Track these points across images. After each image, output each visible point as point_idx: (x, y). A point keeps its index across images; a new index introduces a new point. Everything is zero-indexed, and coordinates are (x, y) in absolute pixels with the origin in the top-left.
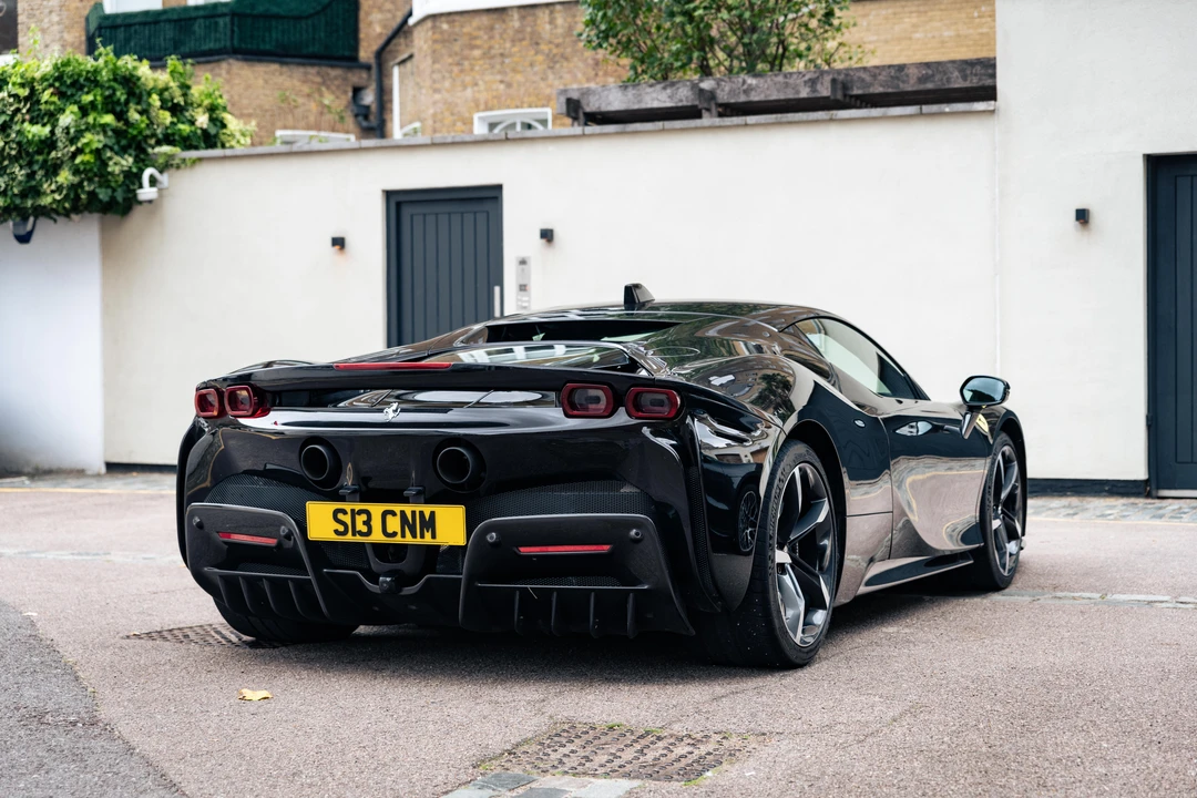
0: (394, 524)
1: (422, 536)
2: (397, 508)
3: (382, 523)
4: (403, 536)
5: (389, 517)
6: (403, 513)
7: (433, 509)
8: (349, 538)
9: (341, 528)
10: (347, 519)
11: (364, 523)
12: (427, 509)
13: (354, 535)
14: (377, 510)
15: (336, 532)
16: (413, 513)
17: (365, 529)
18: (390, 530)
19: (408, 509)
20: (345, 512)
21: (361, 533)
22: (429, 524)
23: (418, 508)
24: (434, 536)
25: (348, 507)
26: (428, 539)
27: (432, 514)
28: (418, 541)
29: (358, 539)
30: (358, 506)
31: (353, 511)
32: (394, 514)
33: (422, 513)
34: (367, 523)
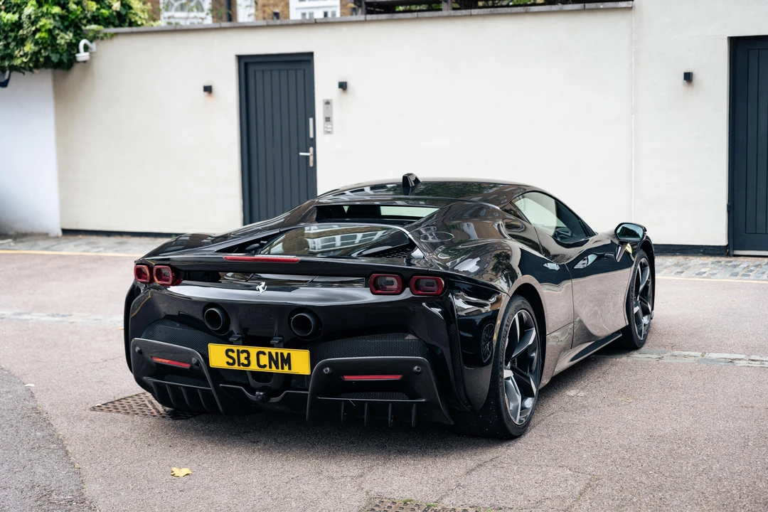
0: (264, 360)
1: (283, 368)
2: (266, 350)
3: (257, 359)
4: (270, 367)
5: (261, 356)
6: (270, 353)
7: (289, 352)
8: (236, 367)
9: (231, 361)
10: (235, 355)
11: (246, 358)
12: (285, 352)
13: (239, 365)
14: (253, 350)
15: (228, 363)
16: (277, 353)
17: (246, 362)
18: (262, 364)
19: (273, 351)
20: (233, 351)
21: (243, 365)
22: (287, 361)
23: (279, 351)
24: (290, 368)
25: (235, 348)
26: (286, 370)
27: (289, 355)
28: (280, 371)
29: (242, 368)
30: (242, 348)
31: (238, 350)
32: (264, 354)
33: (282, 354)
34: (248, 358)
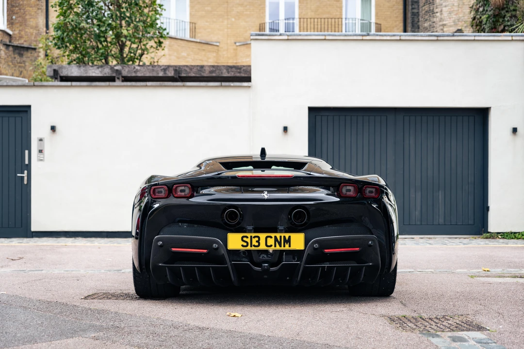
0: (271, 242)
1: (284, 246)
2: (273, 235)
3: (266, 242)
4: (275, 246)
5: (269, 239)
6: (275, 237)
7: (290, 235)
8: (249, 248)
9: (245, 244)
10: (248, 240)
11: (257, 242)
12: (287, 235)
13: (251, 246)
14: (263, 236)
15: (243, 246)
16: (281, 237)
17: (257, 244)
18: (269, 244)
19: (278, 235)
20: (247, 237)
21: (254, 246)
22: (288, 241)
23: (283, 235)
24: (290, 246)
25: (249, 235)
26: (287, 247)
27: (290, 237)
28: (282, 248)
29: (253, 248)
30: (253, 235)
31: (251, 237)
32: (271, 237)
33: (284, 237)
34: (258, 241)
